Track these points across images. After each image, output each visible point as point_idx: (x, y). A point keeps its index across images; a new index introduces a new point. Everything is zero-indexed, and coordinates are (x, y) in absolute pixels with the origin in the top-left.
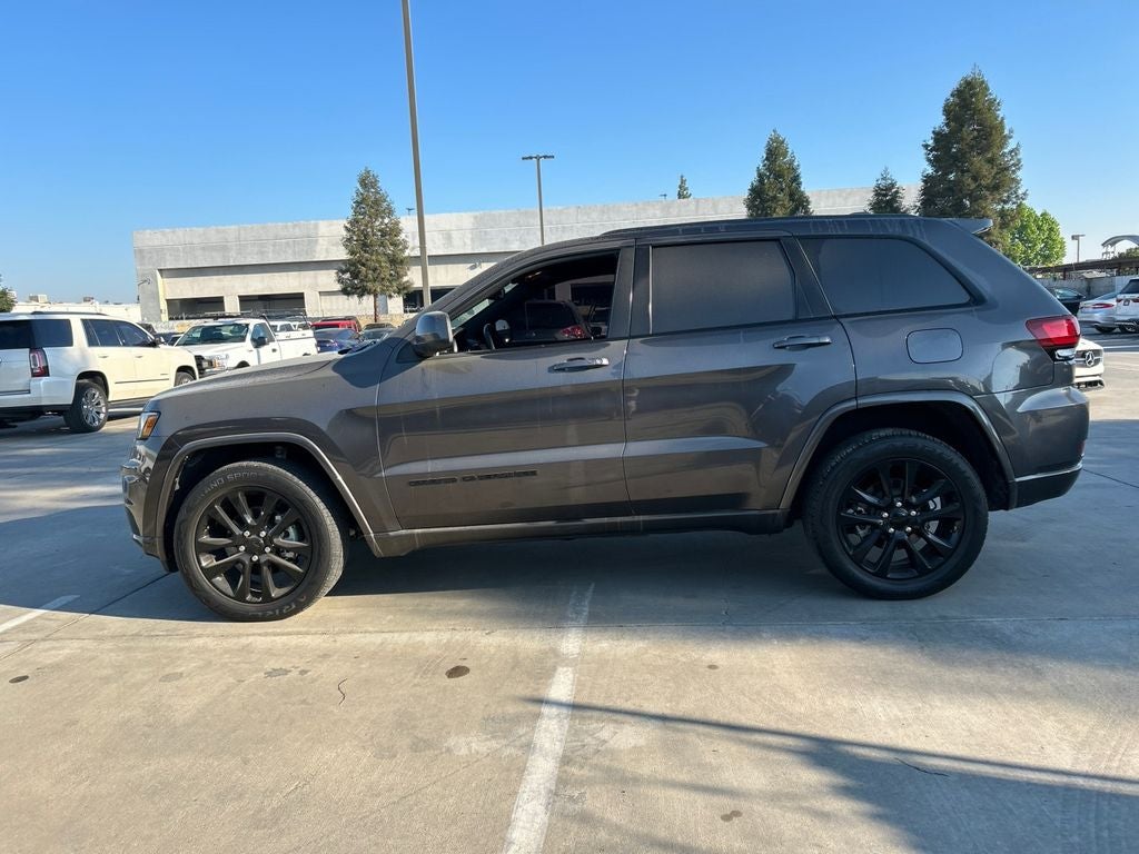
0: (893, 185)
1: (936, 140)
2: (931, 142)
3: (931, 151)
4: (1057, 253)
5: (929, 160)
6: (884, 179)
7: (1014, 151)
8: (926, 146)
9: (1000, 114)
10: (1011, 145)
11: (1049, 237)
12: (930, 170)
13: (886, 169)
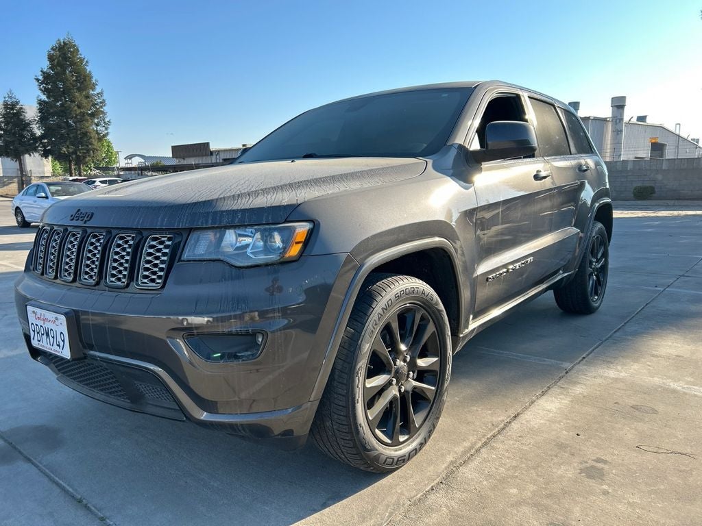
0: (17, 103)
1: (44, 77)
2: (41, 78)
3: (42, 83)
4: (114, 160)
5: (41, 89)
6: (10, 97)
7: (100, 94)
8: (38, 80)
9: (88, 69)
10: (98, 90)
11: (108, 151)
12: (44, 97)
13: (11, 91)
